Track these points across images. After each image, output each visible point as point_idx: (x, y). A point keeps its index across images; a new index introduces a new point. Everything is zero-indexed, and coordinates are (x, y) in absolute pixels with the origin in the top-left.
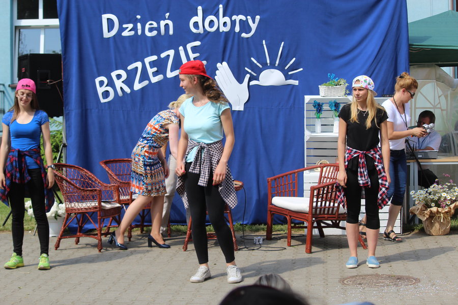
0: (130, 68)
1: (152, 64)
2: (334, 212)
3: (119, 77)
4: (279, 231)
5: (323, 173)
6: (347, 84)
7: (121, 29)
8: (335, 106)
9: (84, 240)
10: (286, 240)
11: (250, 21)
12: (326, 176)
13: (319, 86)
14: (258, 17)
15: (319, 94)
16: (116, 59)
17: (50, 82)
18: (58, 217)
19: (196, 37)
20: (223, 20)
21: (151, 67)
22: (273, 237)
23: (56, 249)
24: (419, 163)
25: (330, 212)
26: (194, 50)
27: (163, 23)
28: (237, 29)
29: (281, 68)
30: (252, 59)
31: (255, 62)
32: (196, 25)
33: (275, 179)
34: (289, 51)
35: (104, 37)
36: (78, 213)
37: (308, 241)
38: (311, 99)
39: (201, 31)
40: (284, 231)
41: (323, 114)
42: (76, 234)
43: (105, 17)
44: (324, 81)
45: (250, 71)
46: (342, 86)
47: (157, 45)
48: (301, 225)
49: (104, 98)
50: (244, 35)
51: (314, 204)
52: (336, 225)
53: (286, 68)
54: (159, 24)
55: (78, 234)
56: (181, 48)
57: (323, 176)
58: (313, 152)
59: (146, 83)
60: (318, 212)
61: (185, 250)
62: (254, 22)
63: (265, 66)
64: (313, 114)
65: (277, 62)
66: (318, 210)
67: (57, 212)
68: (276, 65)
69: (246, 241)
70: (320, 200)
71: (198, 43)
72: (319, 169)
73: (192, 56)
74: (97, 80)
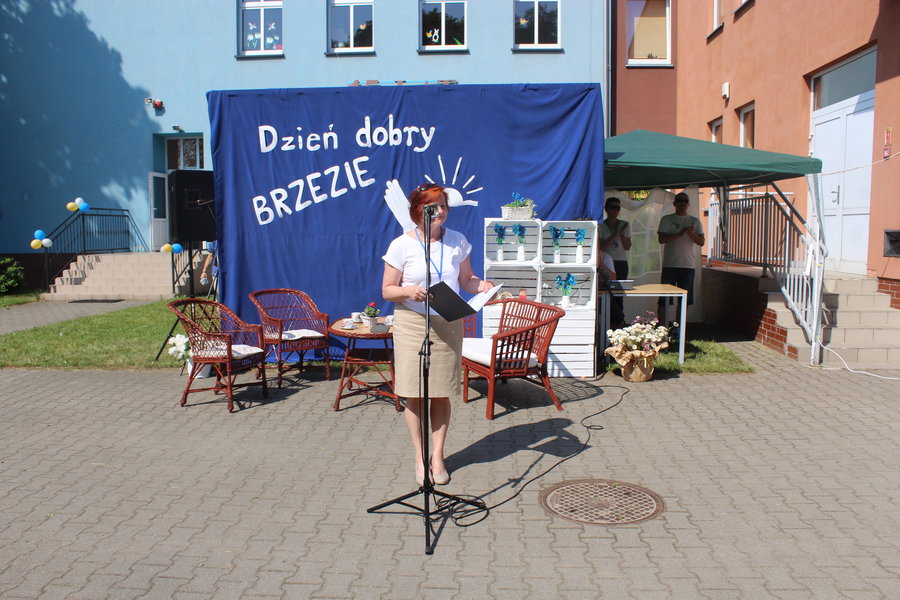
0: (290, 186)
1: (316, 182)
3: (279, 196)
5: (507, 310)
6: (534, 205)
7: (281, 143)
8: (520, 230)
11: (424, 134)
12: (510, 313)
13: (502, 207)
14: (433, 129)
15: (501, 216)
16: (275, 176)
17: (201, 202)
19: (364, 152)
20: (393, 132)
21: (314, 186)
23: (182, 406)
24: (611, 295)
25: (518, 366)
26: (362, 166)
27: (326, 136)
28: (409, 142)
29: (458, 187)
30: (425, 175)
32: (363, 137)
34: (467, 167)
35: (262, 152)
38: (492, 222)
39: (369, 144)
41: (506, 240)
43: (262, 129)
44: (508, 201)
46: (528, 207)
47: (321, 160)
49: (262, 220)
50: (417, 149)
53: (464, 187)
54: (322, 137)
56: (347, 164)
57: (506, 313)
59: (309, 203)
60: (502, 366)
61: (336, 410)
62: (428, 135)
64: (494, 239)
65: (454, 181)
66: (503, 364)
68: (453, 183)
70: (506, 343)
71: (365, 159)
72: (502, 305)
73: (359, 173)
74: (255, 200)
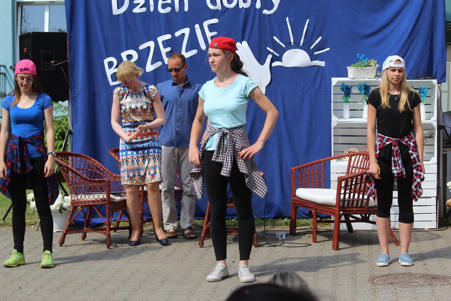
0: (141, 47)
1: (166, 43)
2: (364, 205)
3: (130, 57)
4: (303, 225)
5: (352, 163)
6: (377, 66)
7: (132, 6)
8: (365, 89)
9: (92, 235)
10: (311, 235)
12: (355, 165)
13: (348, 67)
15: (346, 76)
16: (126, 38)
17: (55, 63)
18: (63, 211)
19: (214, 14)
21: (165, 48)
22: (297, 231)
23: (61, 246)
25: (359, 205)
26: (212, 27)
28: (258, 5)
29: (306, 48)
30: (275, 38)
31: (278, 41)
33: (299, 169)
34: (314, 28)
35: (114, 14)
36: (85, 206)
37: (335, 237)
38: (338, 81)
39: (219, 7)
40: (309, 226)
41: (352, 98)
42: (83, 229)
44: (353, 61)
45: (272, 51)
46: (372, 67)
48: (328, 219)
49: (113, 81)
50: (265, 12)
51: (342, 196)
52: (365, 220)
53: (312, 48)
55: (85, 229)
56: (197, 26)
57: (351, 165)
58: (341, 140)
59: (159, 64)
60: (346, 205)
61: (201, 247)
63: (289, 46)
64: (341, 98)
65: (302, 41)
66: (346, 202)
67: (62, 205)
68: (301, 45)
69: (267, 236)
71: (215, 21)
72: (347, 158)
73: (209, 34)
74: (106, 61)
